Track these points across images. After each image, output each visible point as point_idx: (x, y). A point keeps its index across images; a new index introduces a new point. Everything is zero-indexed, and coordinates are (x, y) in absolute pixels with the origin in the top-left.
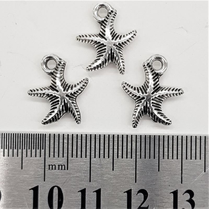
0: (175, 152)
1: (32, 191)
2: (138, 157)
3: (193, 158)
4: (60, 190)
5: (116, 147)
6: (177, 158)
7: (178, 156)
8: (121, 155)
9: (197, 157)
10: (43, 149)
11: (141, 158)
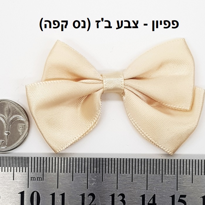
0: (113, 169)
1: (20, 194)
2: (89, 172)
3: (125, 173)
4: (38, 194)
5: (74, 166)
6: (114, 173)
7: (115, 171)
8: (78, 171)
9: (127, 172)
10: (27, 167)
11: (91, 173)
